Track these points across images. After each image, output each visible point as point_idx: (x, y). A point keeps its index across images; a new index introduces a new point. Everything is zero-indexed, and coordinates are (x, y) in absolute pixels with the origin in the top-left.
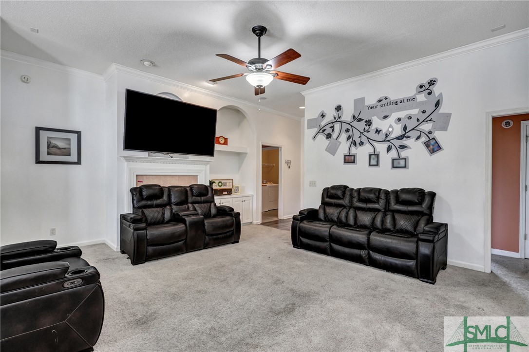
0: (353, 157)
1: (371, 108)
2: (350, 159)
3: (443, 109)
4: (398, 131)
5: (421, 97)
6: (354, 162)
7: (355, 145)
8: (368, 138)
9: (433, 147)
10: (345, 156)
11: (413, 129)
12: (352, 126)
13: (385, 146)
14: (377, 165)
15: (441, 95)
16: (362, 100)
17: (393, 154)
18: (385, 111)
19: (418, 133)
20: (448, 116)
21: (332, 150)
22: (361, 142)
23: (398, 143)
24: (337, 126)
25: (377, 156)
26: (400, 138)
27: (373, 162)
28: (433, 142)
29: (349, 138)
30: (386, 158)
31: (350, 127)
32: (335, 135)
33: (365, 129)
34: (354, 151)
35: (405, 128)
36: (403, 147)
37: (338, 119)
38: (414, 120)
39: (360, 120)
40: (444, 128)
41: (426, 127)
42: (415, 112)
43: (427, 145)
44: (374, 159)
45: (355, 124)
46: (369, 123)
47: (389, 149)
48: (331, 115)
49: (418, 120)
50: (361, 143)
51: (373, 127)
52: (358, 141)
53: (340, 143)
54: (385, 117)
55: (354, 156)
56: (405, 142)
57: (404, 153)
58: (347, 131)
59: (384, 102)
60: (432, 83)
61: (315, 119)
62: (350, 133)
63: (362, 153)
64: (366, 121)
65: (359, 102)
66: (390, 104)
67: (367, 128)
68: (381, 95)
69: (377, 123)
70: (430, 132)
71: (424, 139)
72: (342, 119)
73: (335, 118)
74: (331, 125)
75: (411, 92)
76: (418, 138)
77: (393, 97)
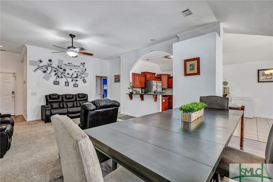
0: (58, 82)
1: (66, 65)
2: (56, 83)
3: (87, 72)
4: (75, 75)
5: (82, 67)
6: (58, 84)
7: (59, 77)
8: (64, 76)
10: (54, 81)
11: (79, 76)
12: (57, 70)
13: (71, 79)
14: (68, 86)
15: (86, 67)
16: (62, 61)
17: (74, 82)
18: (71, 67)
19: (81, 77)
20: (88, 74)
21: (47, 78)
22: (61, 77)
23: (75, 79)
24: (49, 68)
25: (68, 82)
26: (75, 78)
27: (67, 85)
28: (84, 80)
29: (56, 74)
30: (71, 84)
31: (56, 70)
32: (48, 72)
33: (63, 72)
34: (58, 79)
35: (77, 75)
36: (77, 80)
37: (50, 65)
38: (80, 73)
39: (61, 68)
40: (87, 77)
41: (83, 76)
42: (80, 70)
43: (83, 80)
44: (67, 84)
45: (59, 69)
46: (65, 70)
47: (72, 81)
48: (45, 62)
49: (81, 73)
50: (62, 77)
51: (66, 72)
52: (60, 76)
53: (51, 76)
54: (71, 70)
55: (59, 82)
56: (77, 79)
57: (77, 82)
58: (55, 71)
59: (70, 64)
60: (84, 63)
61: (36, 62)
62: (57, 72)
63: (62, 81)
64: (63, 69)
65: (60, 61)
67: (64, 72)
68: (70, 62)
69: (68, 71)
70: (84, 77)
71: (82, 79)
72: (52, 66)
73: (48, 64)
74: (46, 67)
75: (79, 64)
76: (81, 78)
77: (74, 64)
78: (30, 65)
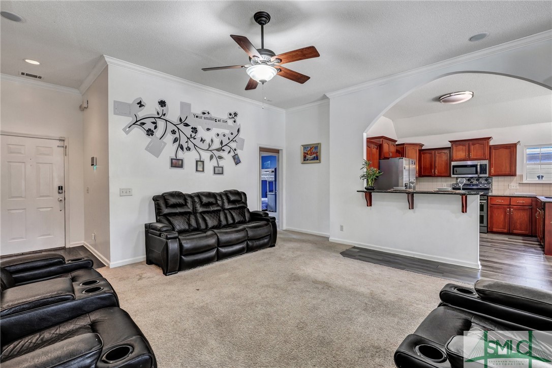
0: (180, 162)
1: (197, 117)
2: (177, 164)
3: (241, 135)
4: (216, 145)
5: (230, 122)
6: (181, 166)
7: (182, 148)
8: (195, 145)
9: (237, 161)
10: (172, 159)
11: (226, 145)
12: (178, 129)
13: (209, 154)
14: (203, 171)
15: (240, 124)
16: (189, 105)
17: (214, 162)
18: (210, 124)
19: (229, 149)
20: (243, 140)
21: (155, 151)
22: (188, 147)
23: (217, 154)
24: (161, 124)
25: (203, 162)
26: (218, 150)
27: (200, 168)
28: (236, 156)
29: (175, 140)
30: (209, 165)
31: (176, 130)
32: (158, 133)
33: (191, 135)
34: (181, 155)
35: (222, 143)
36: (220, 157)
37: (161, 116)
38: (226, 138)
39: (187, 125)
40: (242, 149)
41: (233, 145)
42: (227, 132)
44: (200, 165)
45: (181, 127)
46: (195, 130)
47: (211, 158)
48: (152, 108)
49: (229, 139)
50: (189, 149)
51: (199, 136)
52: (185, 146)
53: (165, 144)
54: (208, 129)
55: (182, 160)
56: (221, 154)
57: (221, 163)
58: (174, 132)
59: (206, 115)
60: (236, 114)
61: (129, 105)
62: (177, 135)
63: (189, 158)
64: (192, 128)
65: (185, 106)
66: (211, 119)
67: (193, 135)
68: (206, 110)
69: (202, 133)
70: (235, 150)
71: (232, 154)
72: (166, 117)
73: (158, 114)
74: (153, 120)
75: (225, 116)
76: (229, 152)
77: (214, 115)
78: (115, 113)
